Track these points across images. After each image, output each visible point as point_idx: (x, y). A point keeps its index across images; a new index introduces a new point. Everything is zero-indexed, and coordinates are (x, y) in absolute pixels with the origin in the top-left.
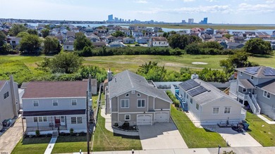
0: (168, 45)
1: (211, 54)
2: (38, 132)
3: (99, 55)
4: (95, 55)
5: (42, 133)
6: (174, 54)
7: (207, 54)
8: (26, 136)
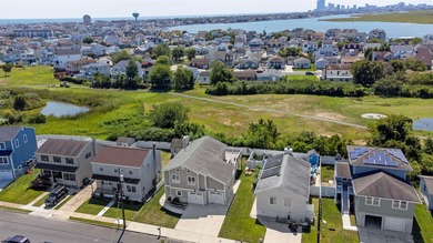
0: (352, 76)
1: (421, 96)
2: (102, 194)
3: (236, 94)
4: (231, 93)
5: (106, 195)
6: (351, 94)
7: (414, 95)
8: (93, 196)
